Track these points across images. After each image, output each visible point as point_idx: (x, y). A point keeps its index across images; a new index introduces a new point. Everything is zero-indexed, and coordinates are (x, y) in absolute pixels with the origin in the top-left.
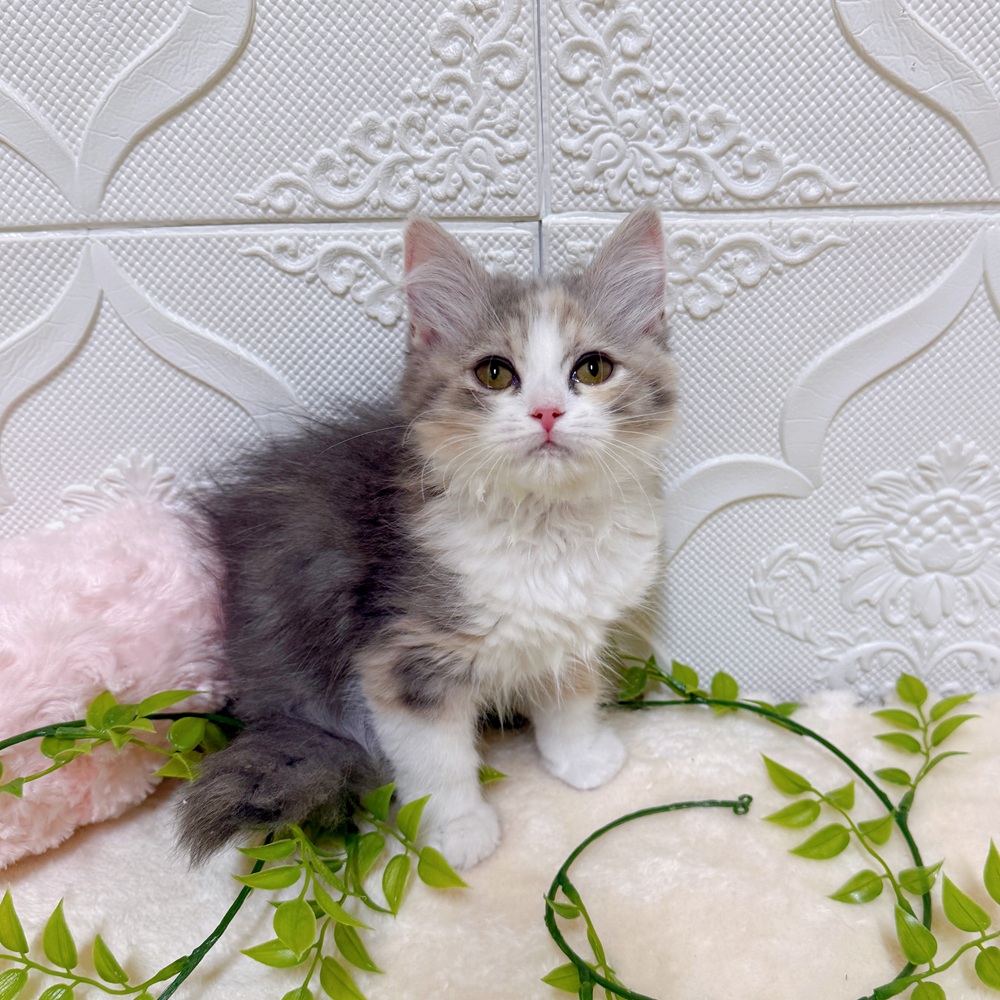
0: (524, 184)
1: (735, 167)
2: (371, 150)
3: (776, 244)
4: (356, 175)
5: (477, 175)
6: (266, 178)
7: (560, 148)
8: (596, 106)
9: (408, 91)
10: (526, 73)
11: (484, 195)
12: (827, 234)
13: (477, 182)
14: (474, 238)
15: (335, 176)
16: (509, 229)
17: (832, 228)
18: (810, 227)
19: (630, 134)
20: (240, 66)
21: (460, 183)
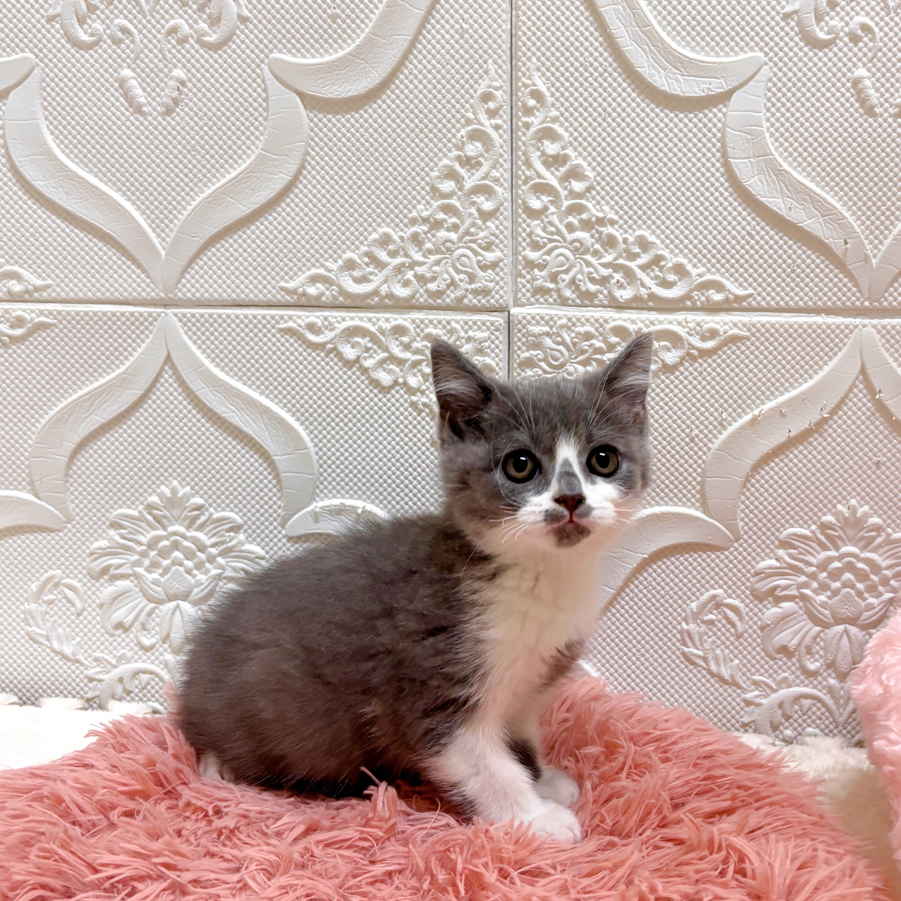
0: (497, 284)
1: (657, 277)
2: (383, 256)
3: (691, 335)
4: (371, 273)
5: (462, 276)
6: (304, 273)
7: (524, 258)
8: (553, 229)
9: (414, 214)
10: (502, 204)
11: (467, 290)
12: (731, 329)
13: (461, 281)
14: (458, 322)
15: (356, 273)
16: (485, 317)
17: (735, 325)
18: (718, 323)
19: (577, 249)
20: (292, 192)
21: (449, 281)
